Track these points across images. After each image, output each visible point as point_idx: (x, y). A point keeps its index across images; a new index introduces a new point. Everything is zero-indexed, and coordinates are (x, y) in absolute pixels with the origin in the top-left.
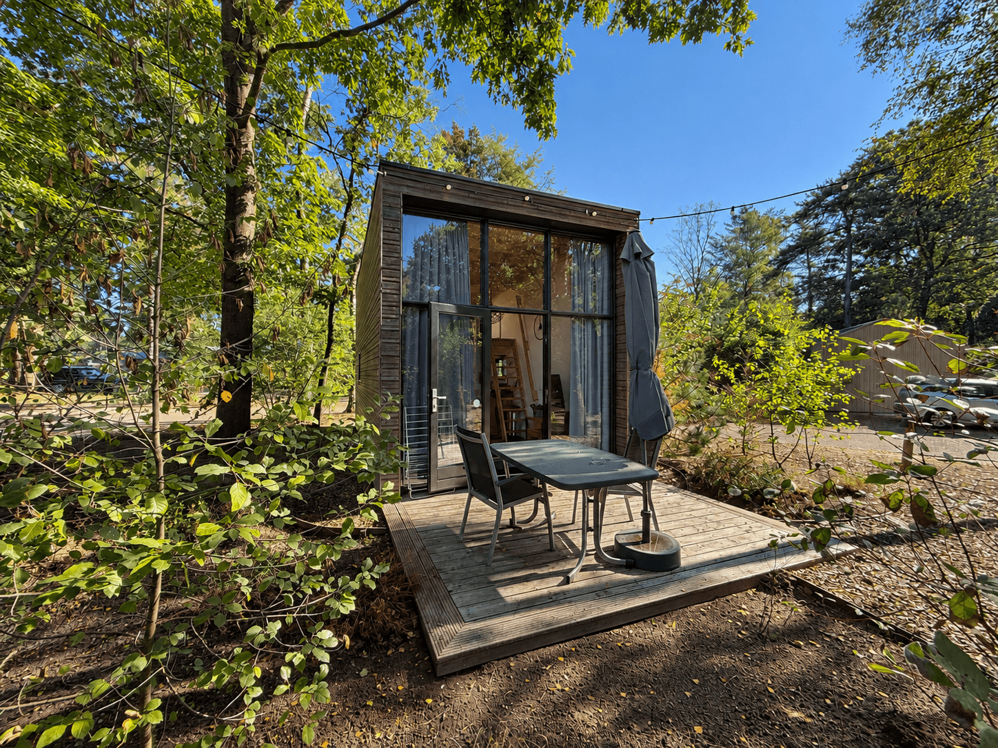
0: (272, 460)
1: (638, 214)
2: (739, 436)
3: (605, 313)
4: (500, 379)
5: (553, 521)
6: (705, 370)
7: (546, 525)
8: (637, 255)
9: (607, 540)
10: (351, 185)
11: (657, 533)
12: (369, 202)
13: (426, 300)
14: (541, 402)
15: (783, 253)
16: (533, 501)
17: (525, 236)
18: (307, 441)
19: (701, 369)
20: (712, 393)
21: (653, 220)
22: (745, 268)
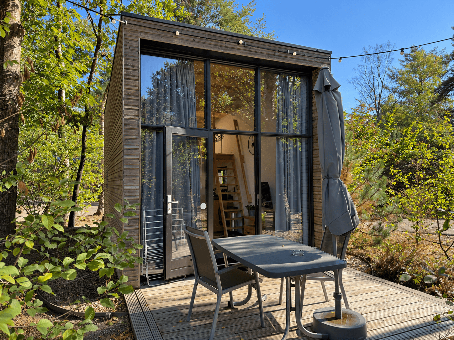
0: (27, 261)
1: (329, 53)
2: (412, 229)
3: (304, 133)
4: (222, 186)
5: (263, 302)
6: (384, 177)
7: (258, 306)
8: (327, 88)
9: (307, 318)
10: (99, 31)
11: (347, 310)
12: (114, 45)
13: (162, 124)
14: (253, 204)
15: (445, 83)
16: (247, 287)
17: (240, 72)
18: (58, 242)
19: (382, 176)
20: (391, 195)
21: (341, 58)
22: (416, 95)
